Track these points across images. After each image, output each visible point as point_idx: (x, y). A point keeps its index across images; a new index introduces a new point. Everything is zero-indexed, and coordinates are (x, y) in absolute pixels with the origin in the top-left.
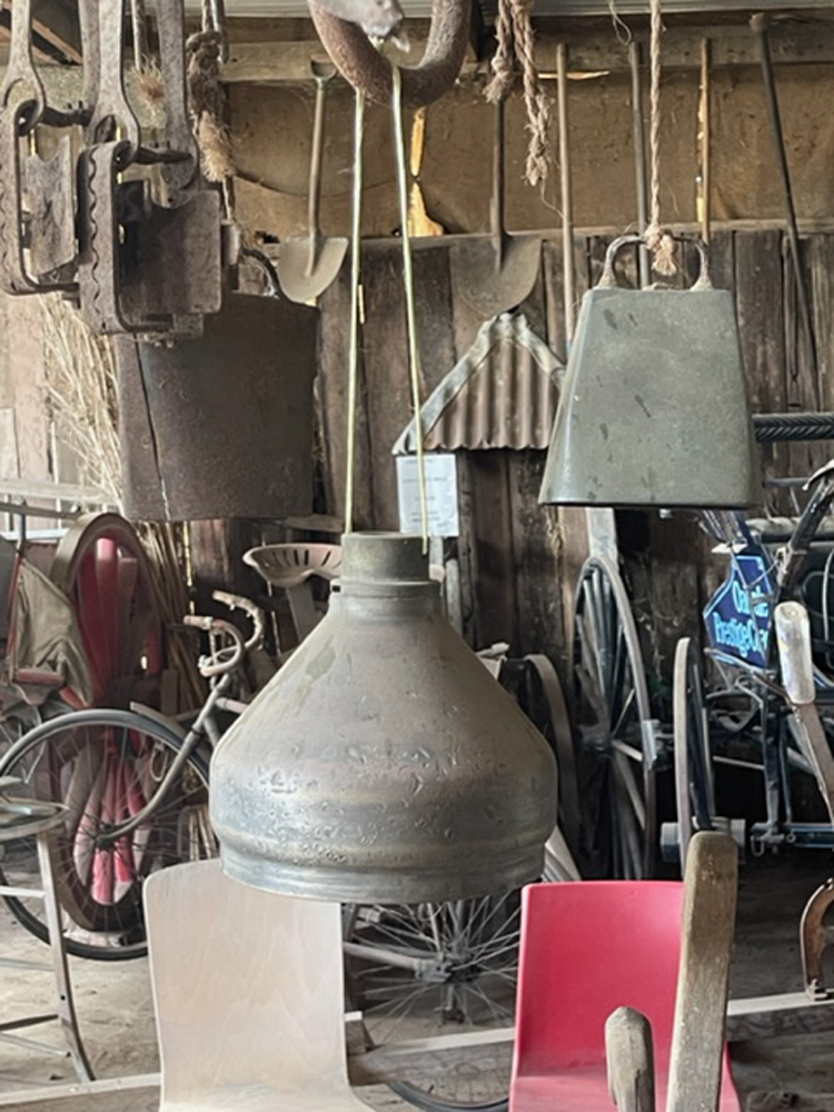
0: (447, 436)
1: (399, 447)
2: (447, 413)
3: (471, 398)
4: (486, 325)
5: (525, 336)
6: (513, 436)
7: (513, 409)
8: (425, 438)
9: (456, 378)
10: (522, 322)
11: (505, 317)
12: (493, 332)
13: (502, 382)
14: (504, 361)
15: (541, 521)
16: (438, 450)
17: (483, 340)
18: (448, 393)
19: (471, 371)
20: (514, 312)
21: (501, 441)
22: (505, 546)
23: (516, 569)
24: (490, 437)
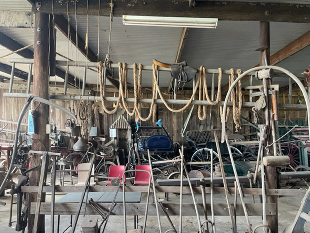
0: (115, 127)
1: (110, 128)
2: (115, 125)
3: (117, 123)
4: (120, 116)
5: (123, 118)
6: (121, 127)
7: (122, 125)
8: (113, 127)
9: (116, 121)
10: (123, 116)
11: (122, 116)
12: (120, 117)
13: (121, 122)
14: (121, 120)
15: (125, 136)
16: (114, 128)
17: (119, 118)
18: (115, 123)
19: (118, 121)
20: (123, 115)
21: (120, 128)
22: (122, 138)
23: (123, 140)
24: (119, 127)
